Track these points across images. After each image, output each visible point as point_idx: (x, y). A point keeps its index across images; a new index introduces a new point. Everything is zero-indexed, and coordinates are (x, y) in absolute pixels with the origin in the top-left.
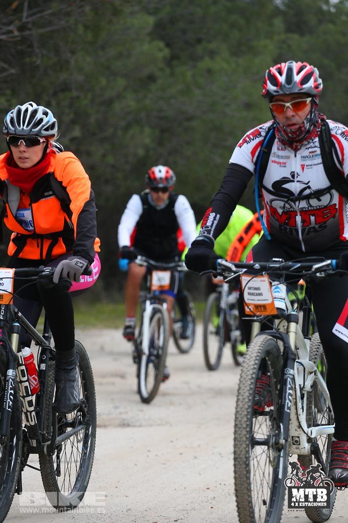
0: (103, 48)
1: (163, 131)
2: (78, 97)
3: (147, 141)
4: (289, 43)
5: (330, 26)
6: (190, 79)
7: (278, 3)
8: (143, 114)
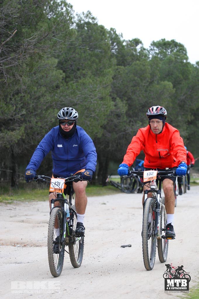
0: (35, 74)
2: (24, 96)
4: (119, 70)
5: (138, 62)
6: (74, 87)
7: (113, 51)
8: (54, 103)
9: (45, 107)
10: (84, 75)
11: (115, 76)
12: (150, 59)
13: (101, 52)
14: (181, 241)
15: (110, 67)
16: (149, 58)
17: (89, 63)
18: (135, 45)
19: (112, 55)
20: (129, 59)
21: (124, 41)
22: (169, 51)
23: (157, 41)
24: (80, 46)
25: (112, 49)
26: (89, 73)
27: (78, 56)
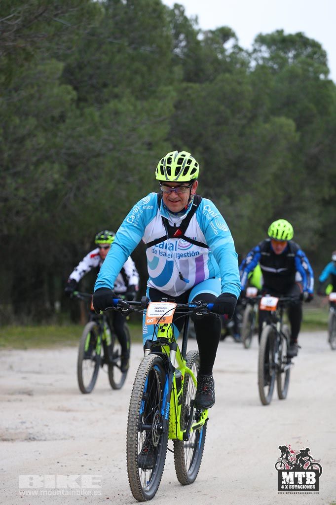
0: (16, 90)
1: (71, 167)
3: (56, 176)
4: (190, 91)
5: (227, 75)
6: (97, 119)
7: (177, 51)
8: (53, 151)
9: (34, 159)
10: (116, 96)
11: (180, 102)
12: (252, 70)
13: (152, 52)
14: (297, 440)
15: (171, 84)
16: (249, 68)
17: (128, 73)
18: (221, 41)
19: (176, 60)
20: (209, 68)
21: (200, 31)
22: (291, 55)
23: (268, 35)
24: (109, 37)
25: (176, 46)
26: (128, 91)
27: (105, 59)
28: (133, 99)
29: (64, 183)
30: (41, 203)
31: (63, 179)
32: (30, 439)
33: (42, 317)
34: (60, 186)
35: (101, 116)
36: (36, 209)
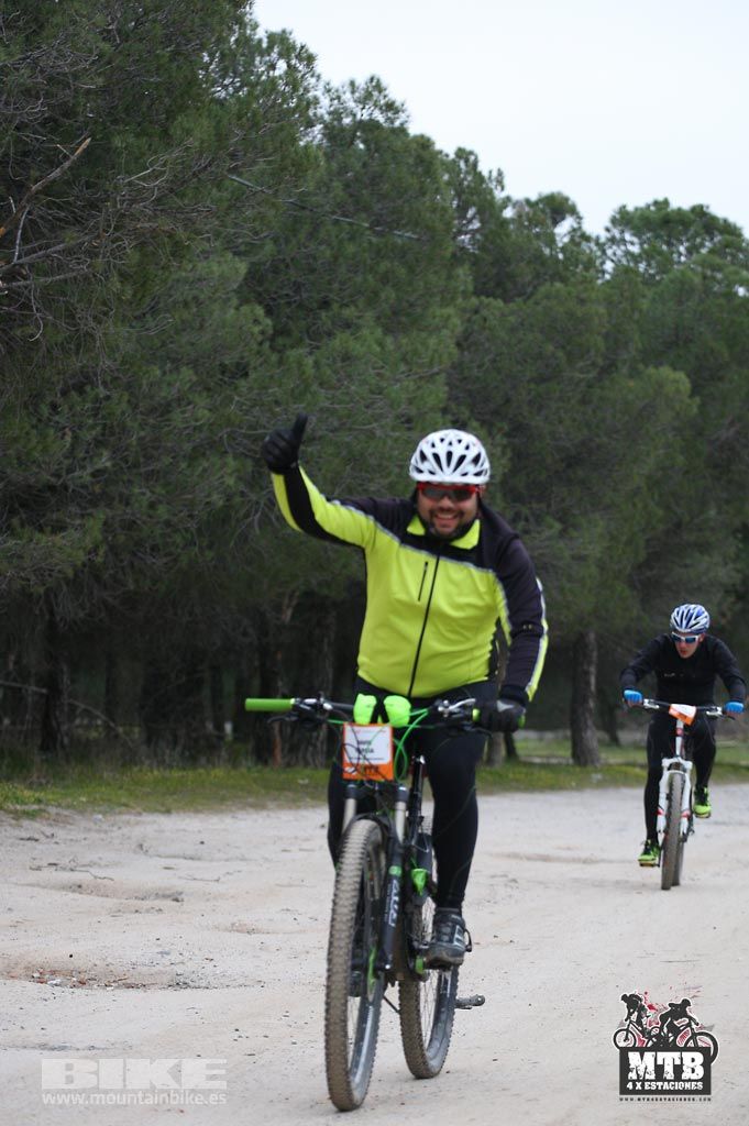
2: (108, 398)
3: (231, 481)
4: (485, 312)
5: (558, 285)
6: (310, 371)
8: (224, 433)
9: (188, 447)
10: (348, 325)
11: (467, 335)
12: (607, 277)
13: (416, 241)
15: (451, 301)
16: (603, 272)
17: (371, 279)
18: (549, 222)
19: (459, 256)
20: (525, 273)
21: (508, 199)
22: (682, 249)
23: (636, 209)
24: (334, 213)
25: (460, 232)
26: (370, 315)
27: (327, 253)
28: (379, 332)
29: (243, 494)
30: (199, 530)
31: (242, 487)
32: (179, 984)
33: (199, 750)
34: (237, 500)
35: (317, 364)
36: (190, 543)
